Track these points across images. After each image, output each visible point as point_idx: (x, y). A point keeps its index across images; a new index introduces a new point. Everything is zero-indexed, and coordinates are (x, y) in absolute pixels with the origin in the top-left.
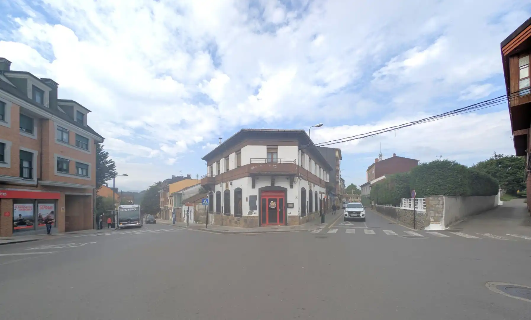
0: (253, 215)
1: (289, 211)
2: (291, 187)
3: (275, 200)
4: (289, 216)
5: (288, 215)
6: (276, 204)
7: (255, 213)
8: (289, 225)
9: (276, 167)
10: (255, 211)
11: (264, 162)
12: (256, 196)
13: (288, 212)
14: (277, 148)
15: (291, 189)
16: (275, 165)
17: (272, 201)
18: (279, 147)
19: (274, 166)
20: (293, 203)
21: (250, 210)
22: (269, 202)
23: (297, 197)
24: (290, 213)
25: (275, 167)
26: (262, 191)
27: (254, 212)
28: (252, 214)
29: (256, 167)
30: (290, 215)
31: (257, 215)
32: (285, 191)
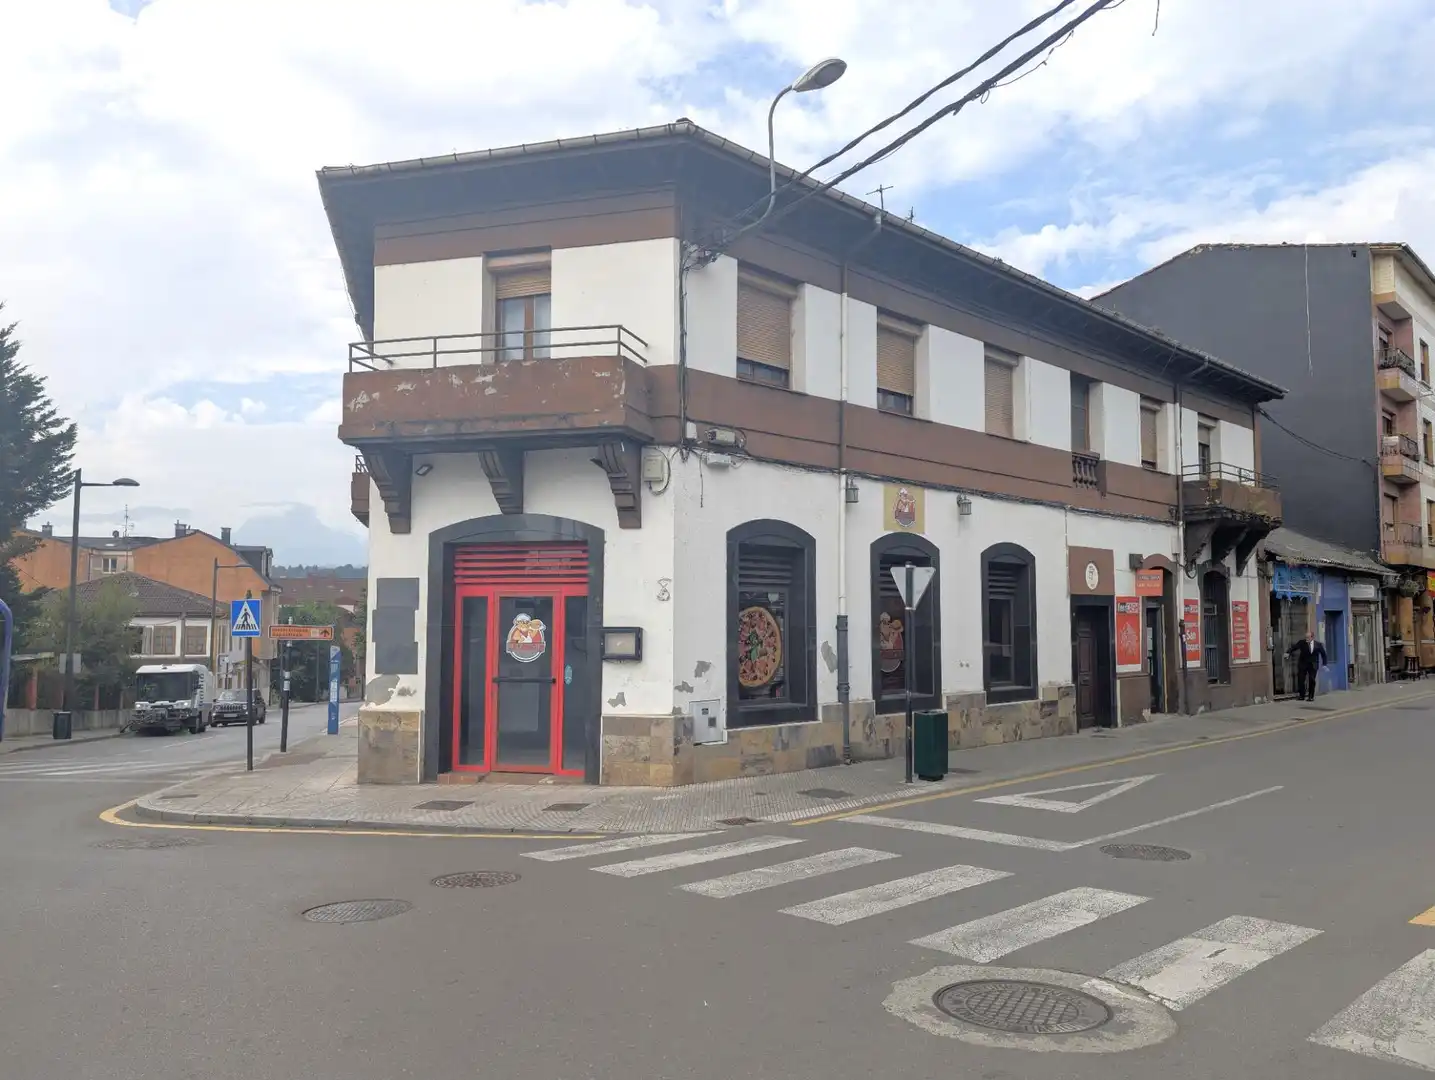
0: (396, 704)
1: (614, 680)
2: (630, 515)
3: (540, 609)
4: (612, 719)
5: (607, 710)
6: (548, 634)
7: (404, 692)
8: (607, 784)
9: (490, 391)
10: (405, 680)
11: (476, 359)
12: (415, 582)
13: (608, 692)
14: (546, 269)
15: (630, 534)
16: (489, 378)
17: (522, 617)
18: (560, 258)
19: (480, 379)
20: (638, 633)
21: (377, 672)
22: (506, 625)
23: (670, 587)
24: (620, 700)
25: (485, 385)
26: (450, 550)
27: (399, 686)
28: (387, 698)
29: (376, 395)
30: (619, 711)
31: (417, 704)
32: (587, 546)
